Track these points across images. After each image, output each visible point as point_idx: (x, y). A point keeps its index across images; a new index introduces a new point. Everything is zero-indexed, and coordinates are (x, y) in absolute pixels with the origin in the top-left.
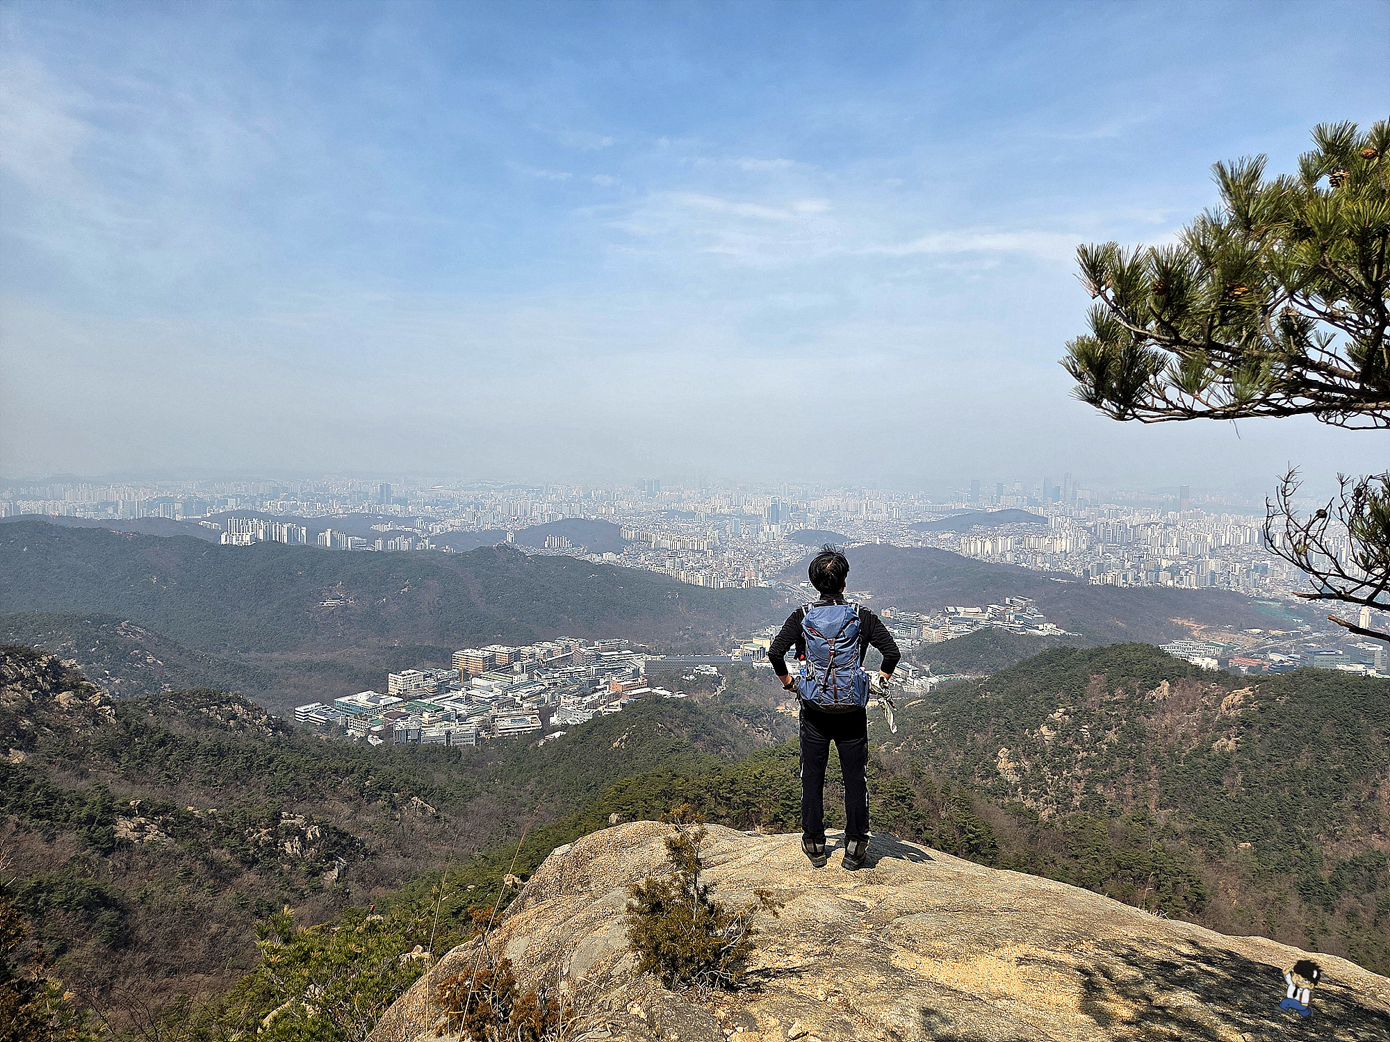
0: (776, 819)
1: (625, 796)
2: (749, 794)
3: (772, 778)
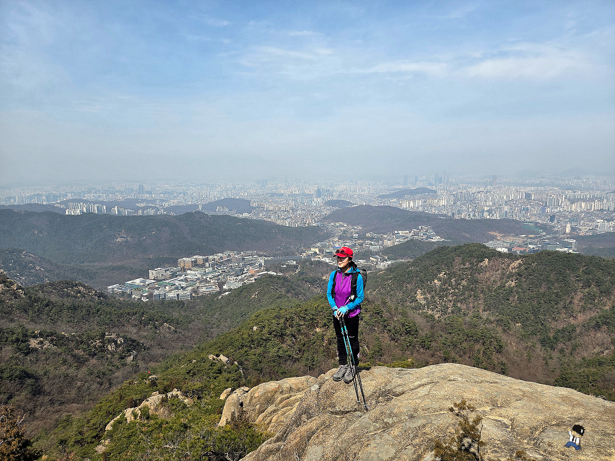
0: (325, 325)
1: (259, 319)
2: (313, 315)
3: (323, 308)
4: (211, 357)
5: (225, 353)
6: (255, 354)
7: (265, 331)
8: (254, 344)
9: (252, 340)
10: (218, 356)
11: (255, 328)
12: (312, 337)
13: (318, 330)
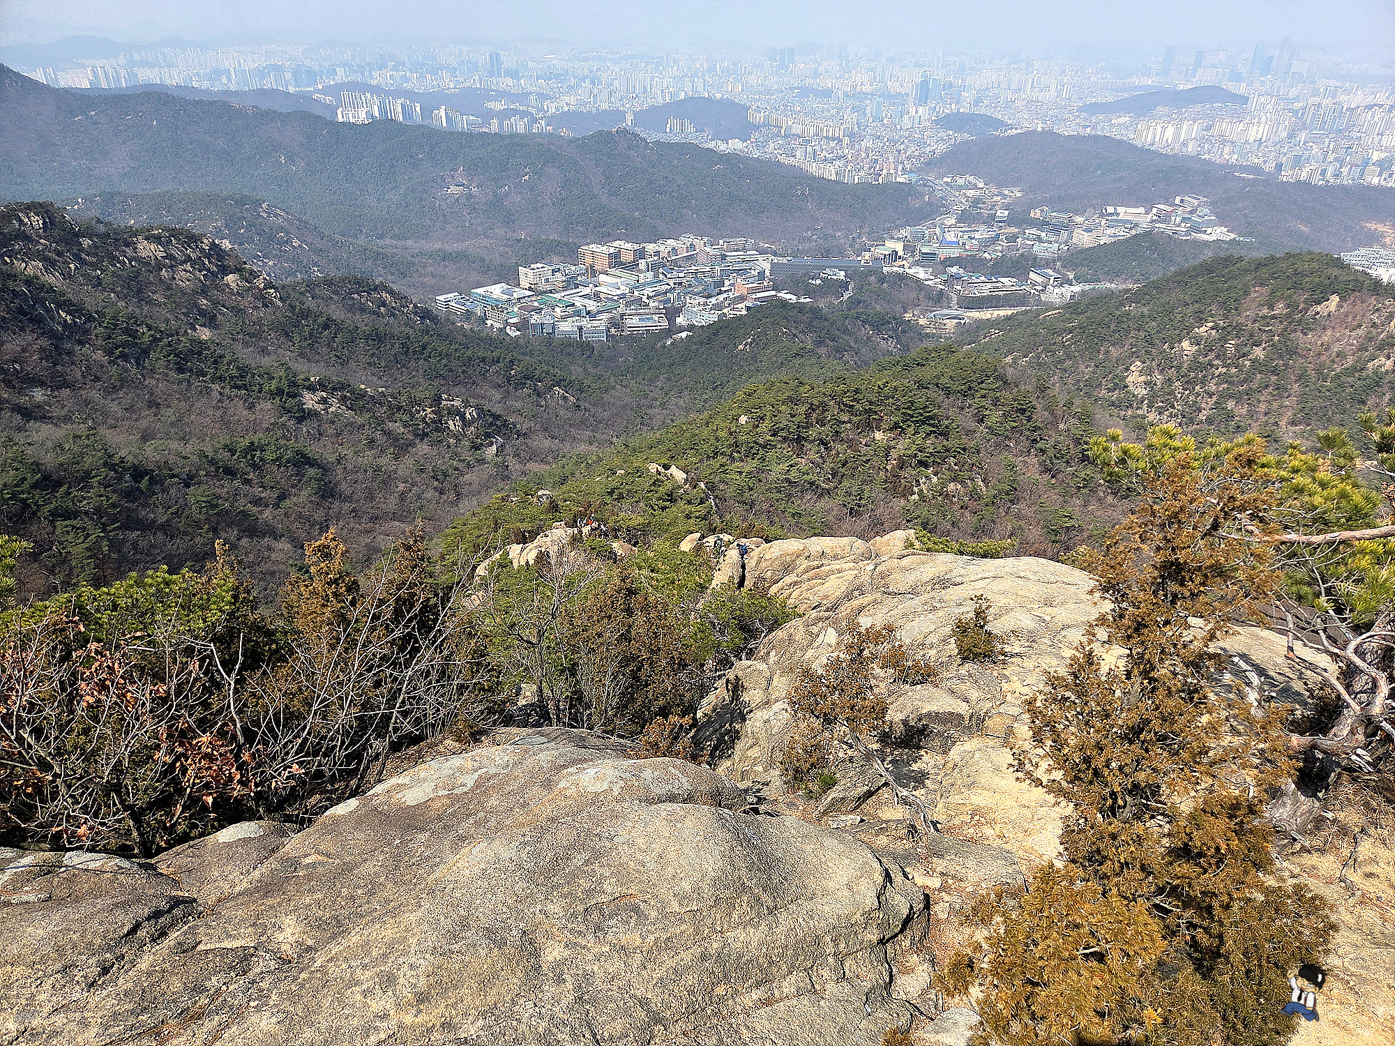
0: (896, 426)
1: (753, 401)
2: (871, 403)
3: (896, 389)
4: (653, 468)
5: (682, 463)
6: (740, 473)
7: (765, 426)
8: (738, 452)
9: (736, 442)
10: (666, 467)
11: (743, 419)
12: (864, 450)
13: (878, 435)
